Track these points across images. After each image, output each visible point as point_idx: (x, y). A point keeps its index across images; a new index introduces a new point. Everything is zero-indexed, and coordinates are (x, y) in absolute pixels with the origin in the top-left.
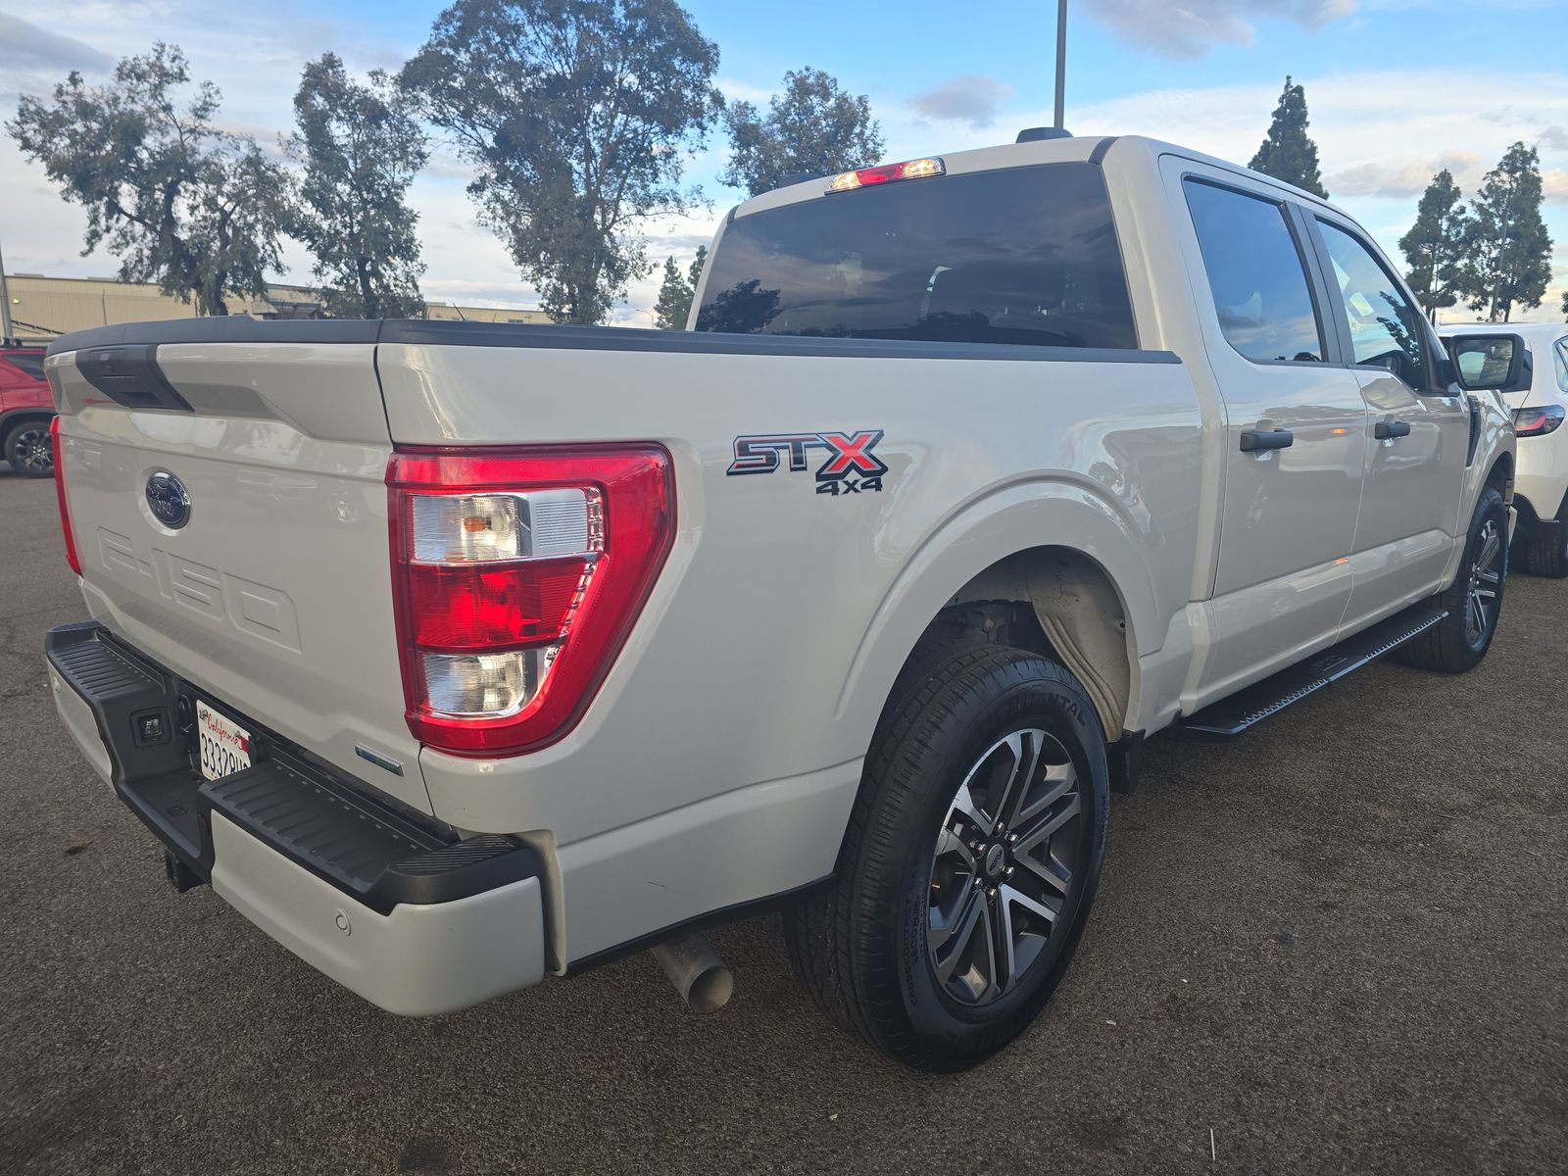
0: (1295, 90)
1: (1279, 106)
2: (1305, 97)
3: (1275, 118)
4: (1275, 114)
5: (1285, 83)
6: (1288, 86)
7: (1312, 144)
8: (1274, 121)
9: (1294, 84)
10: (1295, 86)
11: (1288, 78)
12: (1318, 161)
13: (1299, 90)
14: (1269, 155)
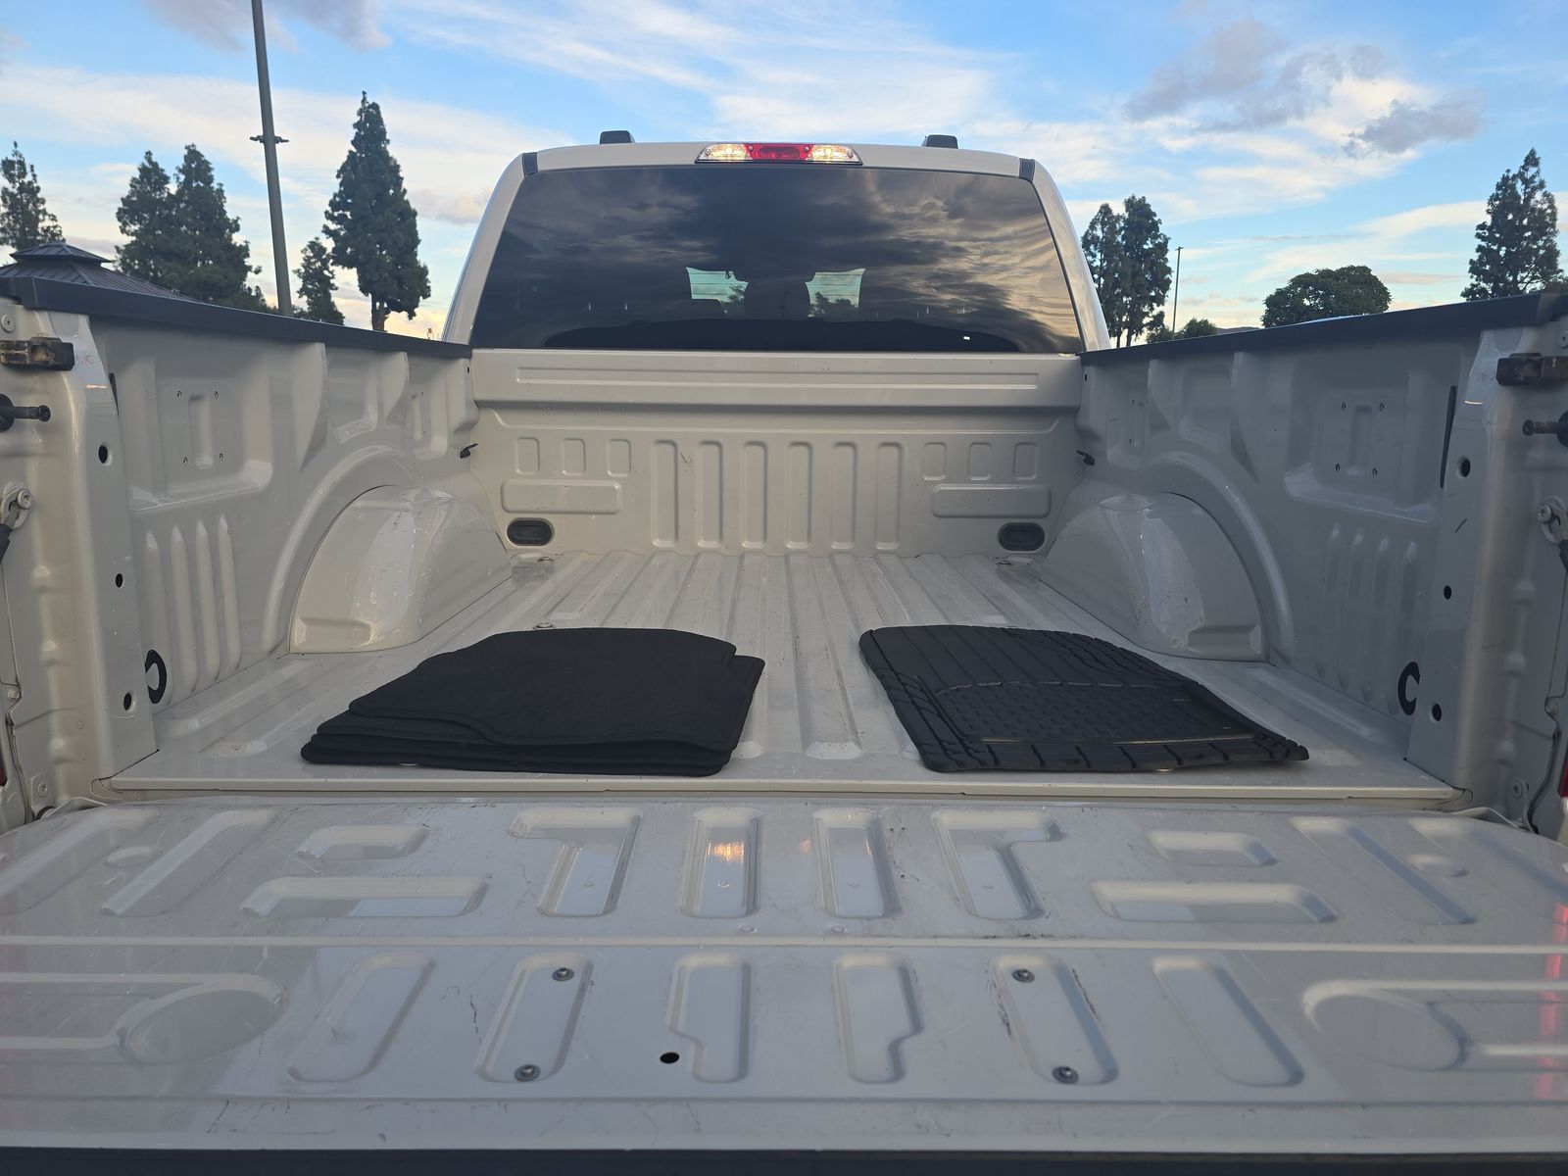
0: (370, 107)
1: (358, 118)
2: (383, 115)
3: (357, 130)
4: (356, 126)
5: (362, 98)
6: (364, 101)
7: (395, 162)
8: (356, 133)
9: (370, 100)
10: (371, 103)
11: (364, 93)
12: (402, 178)
13: (375, 106)
14: (357, 164)
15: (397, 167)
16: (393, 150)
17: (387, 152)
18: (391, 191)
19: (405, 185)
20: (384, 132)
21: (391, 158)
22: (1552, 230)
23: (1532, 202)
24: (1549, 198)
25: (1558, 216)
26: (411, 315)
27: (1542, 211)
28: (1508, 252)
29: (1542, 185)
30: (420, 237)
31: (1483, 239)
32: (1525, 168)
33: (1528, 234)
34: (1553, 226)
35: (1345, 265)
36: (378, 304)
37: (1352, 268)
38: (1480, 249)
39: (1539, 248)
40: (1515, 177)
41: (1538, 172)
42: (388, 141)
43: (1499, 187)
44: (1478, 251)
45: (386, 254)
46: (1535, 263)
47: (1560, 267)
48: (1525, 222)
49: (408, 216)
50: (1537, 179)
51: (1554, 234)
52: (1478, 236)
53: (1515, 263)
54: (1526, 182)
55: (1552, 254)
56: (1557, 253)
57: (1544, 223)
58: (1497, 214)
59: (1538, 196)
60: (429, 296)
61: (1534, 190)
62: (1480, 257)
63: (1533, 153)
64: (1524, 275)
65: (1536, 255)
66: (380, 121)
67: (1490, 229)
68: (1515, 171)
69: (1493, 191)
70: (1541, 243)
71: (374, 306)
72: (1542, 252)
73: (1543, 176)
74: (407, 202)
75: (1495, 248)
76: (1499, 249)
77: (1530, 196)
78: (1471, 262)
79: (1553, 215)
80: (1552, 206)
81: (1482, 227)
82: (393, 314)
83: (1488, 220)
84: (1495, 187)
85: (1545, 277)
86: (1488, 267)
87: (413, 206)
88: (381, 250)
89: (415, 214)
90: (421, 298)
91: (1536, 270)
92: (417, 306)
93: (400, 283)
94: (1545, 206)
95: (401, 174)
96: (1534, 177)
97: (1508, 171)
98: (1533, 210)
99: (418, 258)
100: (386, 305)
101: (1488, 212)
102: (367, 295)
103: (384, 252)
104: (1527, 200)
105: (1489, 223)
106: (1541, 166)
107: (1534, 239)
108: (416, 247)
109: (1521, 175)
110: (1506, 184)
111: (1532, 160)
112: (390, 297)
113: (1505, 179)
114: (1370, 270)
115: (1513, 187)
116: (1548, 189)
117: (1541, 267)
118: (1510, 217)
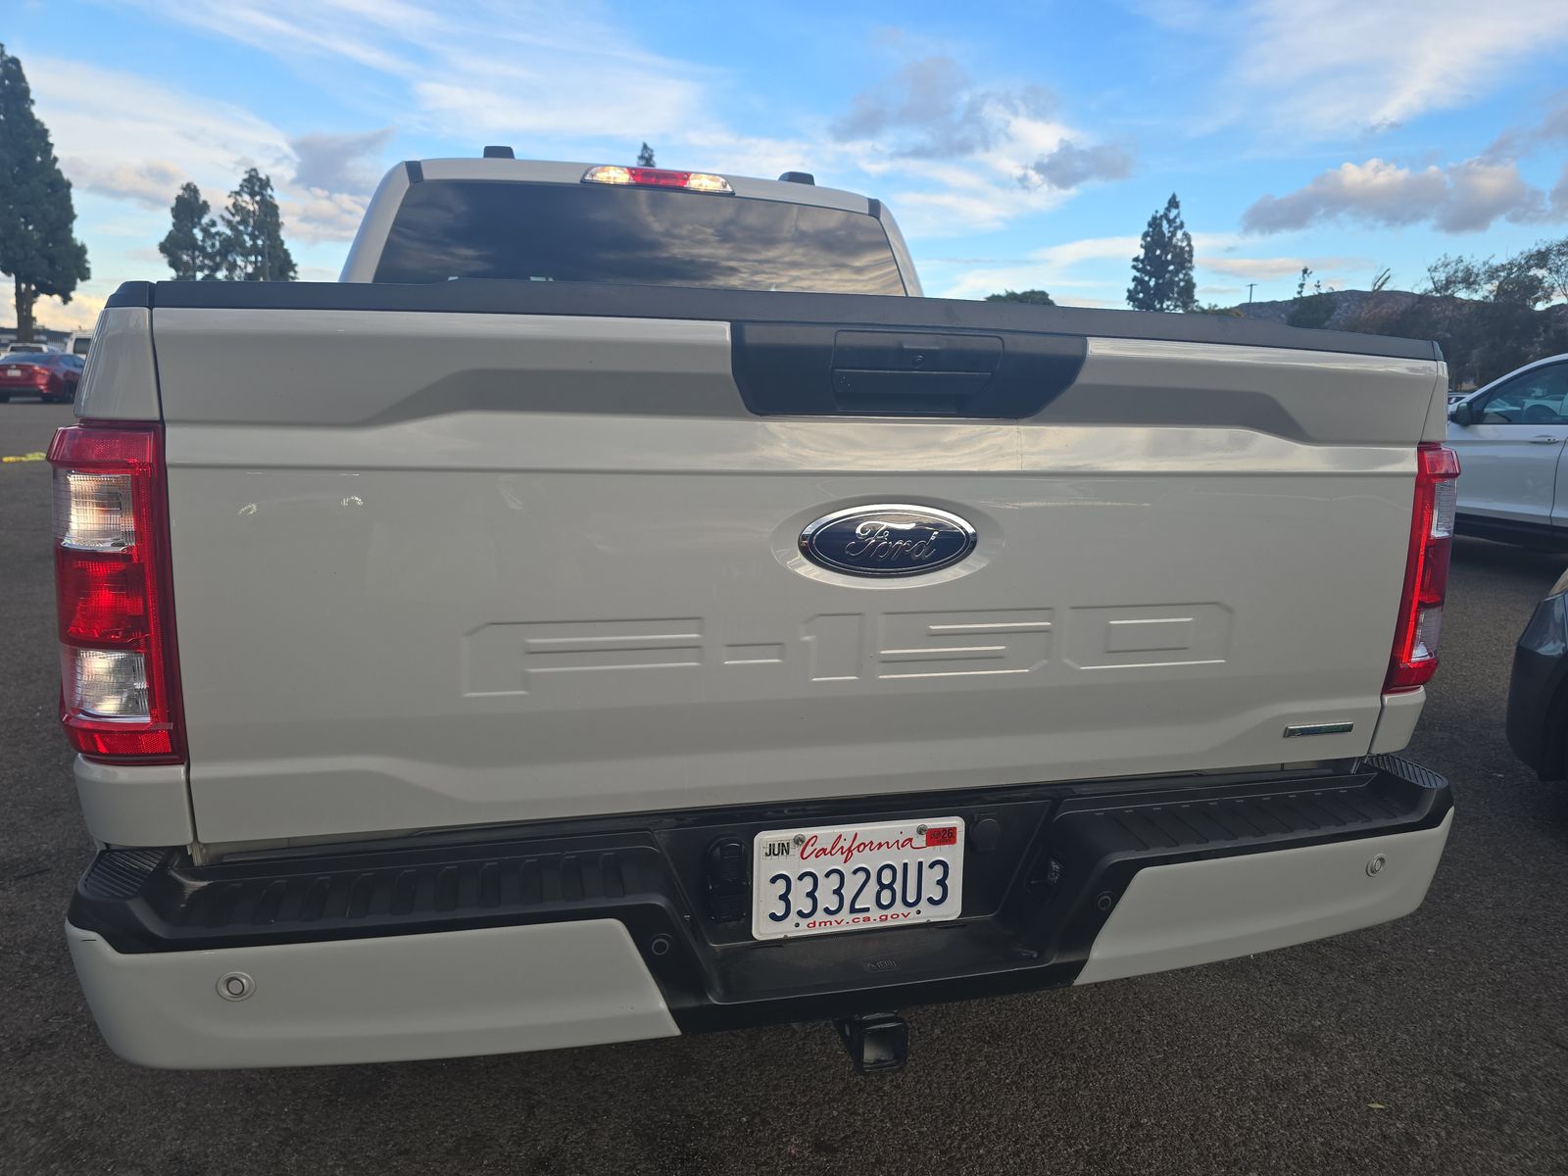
2: (25, 73)
7: (42, 126)
13: (15, 61)
15: (45, 132)
16: (38, 112)
17: (32, 115)
18: (39, 159)
19: (55, 152)
20: (27, 91)
21: (37, 121)
22: (1189, 265)
23: (1174, 240)
24: (1187, 236)
25: (1194, 253)
26: (66, 299)
27: (1182, 248)
28: (1156, 283)
29: (1182, 226)
30: (76, 211)
31: (1138, 270)
32: (1168, 209)
33: (1171, 268)
34: (1190, 261)
35: (1028, 289)
36: (23, 286)
37: (1033, 292)
38: (1135, 279)
39: (1180, 280)
40: (1161, 216)
41: (1178, 214)
42: (32, 102)
43: (1150, 225)
44: (1133, 280)
45: (33, 230)
46: (1178, 294)
47: (1196, 298)
48: (1169, 257)
49: (59, 189)
50: (1178, 221)
51: (1191, 268)
52: (1134, 267)
53: (1162, 293)
54: (1170, 222)
55: (1190, 286)
56: (1193, 286)
57: (1184, 259)
58: (1147, 248)
59: (1179, 234)
60: (89, 278)
61: (1176, 229)
62: (1136, 286)
63: (1174, 197)
64: (1169, 303)
65: (1178, 286)
66: (22, 78)
67: (1142, 261)
68: (1161, 212)
69: (1145, 228)
70: (1181, 276)
71: (18, 288)
72: (1182, 284)
73: (1183, 217)
74: (59, 172)
75: (1147, 279)
76: (1150, 280)
77: (1174, 234)
78: (1129, 291)
79: (1191, 252)
80: (1189, 245)
81: (1136, 259)
82: (43, 298)
83: (1141, 253)
84: (1146, 225)
85: (1185, 306)
86: (1141, 295)
87: (66, 176)
88: (26, 224)
89: (69, 185)
90: (79, 281)
91: (1177, 299)
92: (73, 289)
93: (52, 261)
94: (1184, 244)
95: (51, 140)
96: (1175, 218)
97: (1157, 212)
98: (1175, 247)
99: (74, 235)
100: (33, 287)
101: (1142, 246)
102: (9, 275)
103: (30, 228)
104: (1171, 238)
105: (1142, 257)
106: (1181, 208)
107: (1176, 272)
108: (71, 223)
109: (1165, 216)
110: (1155, 223)
111: (1173, 203)
112: (39, 278)
113: (1154, 219)
114: (1048, 295)
115: (1161, 226)
116: (1186, 228)
117: (1182, 296)
118: (1158, 252)
